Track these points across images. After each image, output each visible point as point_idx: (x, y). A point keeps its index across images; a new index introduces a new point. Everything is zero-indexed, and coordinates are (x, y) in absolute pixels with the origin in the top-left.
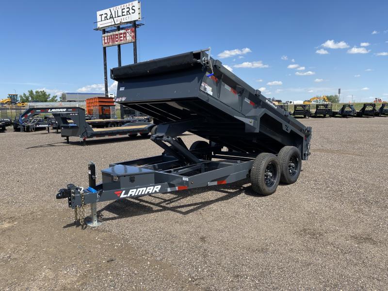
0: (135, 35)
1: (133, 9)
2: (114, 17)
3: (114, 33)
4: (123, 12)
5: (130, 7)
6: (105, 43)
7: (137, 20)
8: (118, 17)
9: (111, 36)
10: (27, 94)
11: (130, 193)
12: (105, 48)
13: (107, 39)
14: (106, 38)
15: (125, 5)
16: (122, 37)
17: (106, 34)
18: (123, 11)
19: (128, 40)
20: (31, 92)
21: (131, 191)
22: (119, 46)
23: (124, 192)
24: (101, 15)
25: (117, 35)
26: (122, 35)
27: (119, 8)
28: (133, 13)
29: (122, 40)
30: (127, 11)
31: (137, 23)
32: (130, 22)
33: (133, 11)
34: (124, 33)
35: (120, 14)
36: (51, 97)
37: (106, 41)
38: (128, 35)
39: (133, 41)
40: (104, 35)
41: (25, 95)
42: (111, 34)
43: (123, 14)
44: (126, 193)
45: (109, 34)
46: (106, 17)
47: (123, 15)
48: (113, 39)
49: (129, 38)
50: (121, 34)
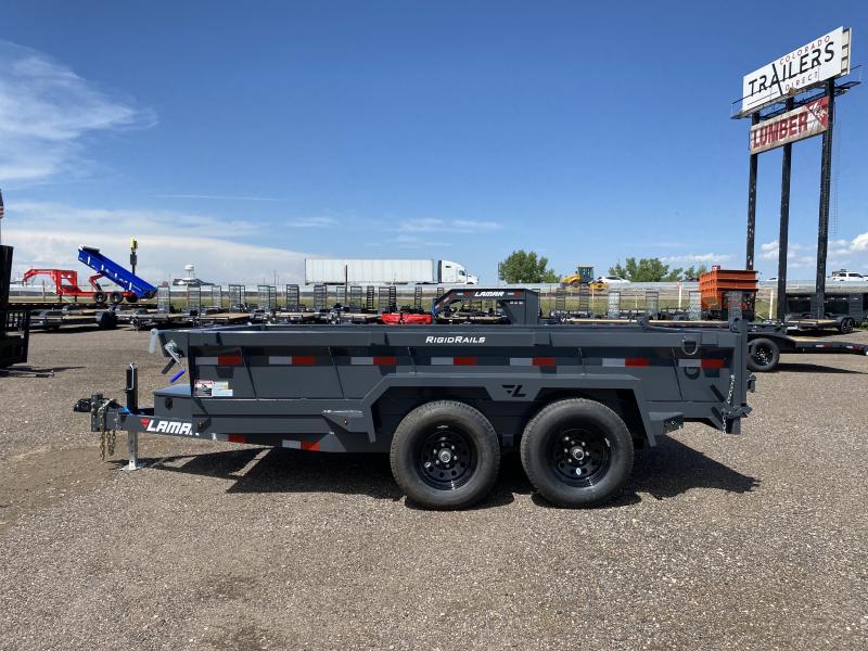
0: (831, 113)
1: (827, 52)
2: (781, 78)
3: (779, 118)
4: (802, 64)
5: (823, 48)
6: (756, 145)
7: (838, 76)
8: (790, 77)
9: (771, 125)
10: (624, 266)
11: (159, 427)
12: (754, 158)
13: (761, 136)
14: (758, 134)
15: (810, 45)
16: (795, 125)
17: (759, 125)
18: (804, 60)
19: (809, 130)
20: (631, 263)
21: (161, 422)
22: (788, 147)
23: (152, 422)
24: (752, 82)
25: (785, 121)
26: (797, 121)
27: (794, 58)
28: (827, 61)
29: (795, 132)
30: (814, 60)
31: (838, 83)
32: (817, 85)
33: (829, 56)
34: (801, 115)
35: (795, 69)
36: (670, 270)
37: (758, 140)
38: (811, 117)
39: (824, 128)
40: (754, 128)
41: (618, 267)
42: (771, 121)
43: (804, 68)
44: (155, 426)
45: (766, 123)
46: (763, 84)
47: (801, 72)
48: (773, 133)
49: (813, 123)
50: (795, 117)
